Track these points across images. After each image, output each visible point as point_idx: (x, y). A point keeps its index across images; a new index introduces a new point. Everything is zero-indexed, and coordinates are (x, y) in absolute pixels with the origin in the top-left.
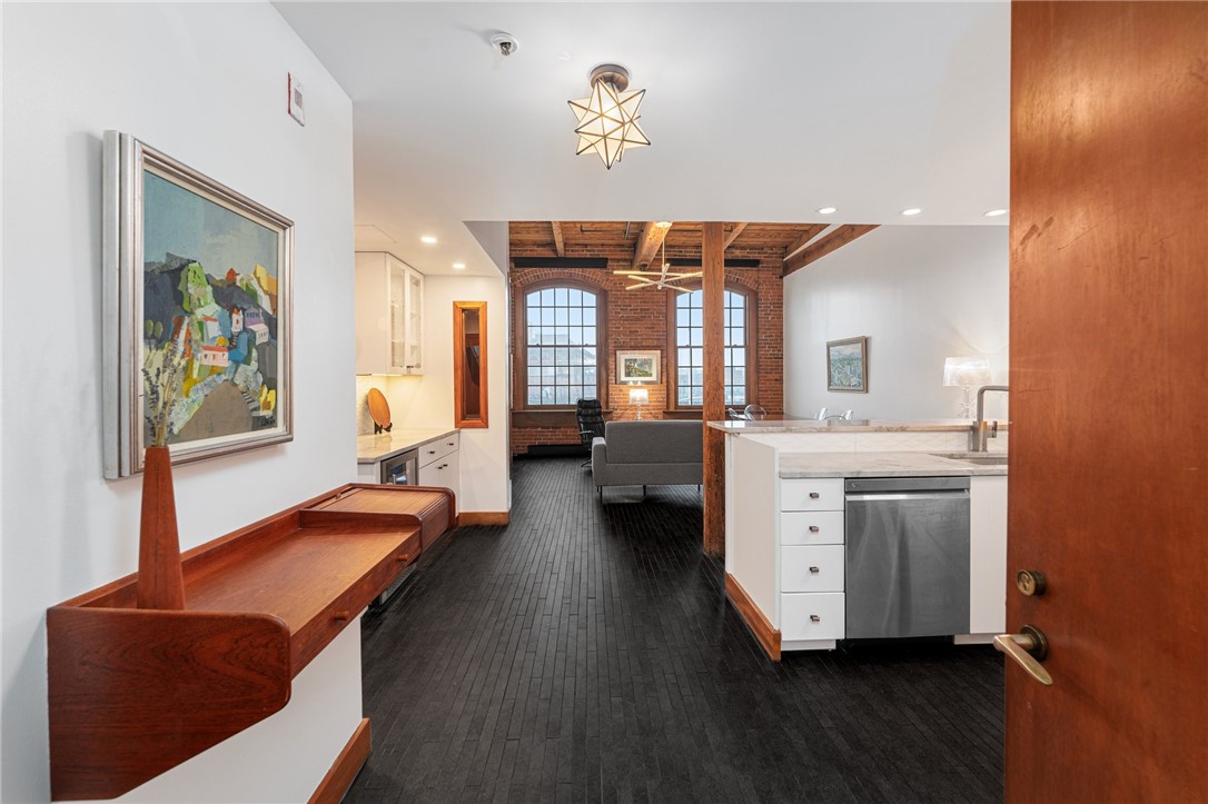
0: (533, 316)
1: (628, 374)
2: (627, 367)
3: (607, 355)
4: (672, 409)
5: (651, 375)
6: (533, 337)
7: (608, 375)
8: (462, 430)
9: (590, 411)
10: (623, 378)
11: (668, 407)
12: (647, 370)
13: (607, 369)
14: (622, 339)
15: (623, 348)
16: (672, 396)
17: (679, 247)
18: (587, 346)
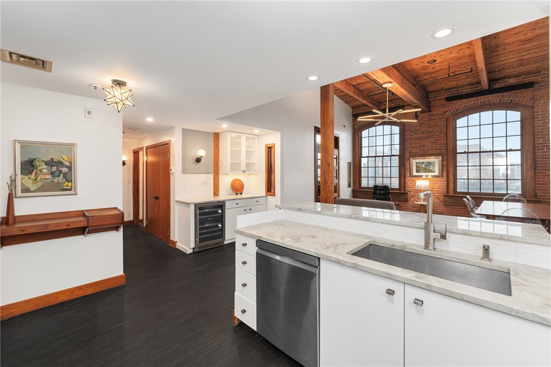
0: (365, 142)
1: (417, 171)
2: (417, 167)
3: (404, 160)
4: (451, 193)
5: (434, 172)
6: (365, 152)
7: (405, 172)
8: (268, 196)
9: (382, 192)
10: (415, 173)
11: (448, 192)
12: (431, 168)
13: (405, 168)
14: (414, 150)
15: (415, 156)
16: (451, 186)
17: (455, 88)
18: (393, 155)
